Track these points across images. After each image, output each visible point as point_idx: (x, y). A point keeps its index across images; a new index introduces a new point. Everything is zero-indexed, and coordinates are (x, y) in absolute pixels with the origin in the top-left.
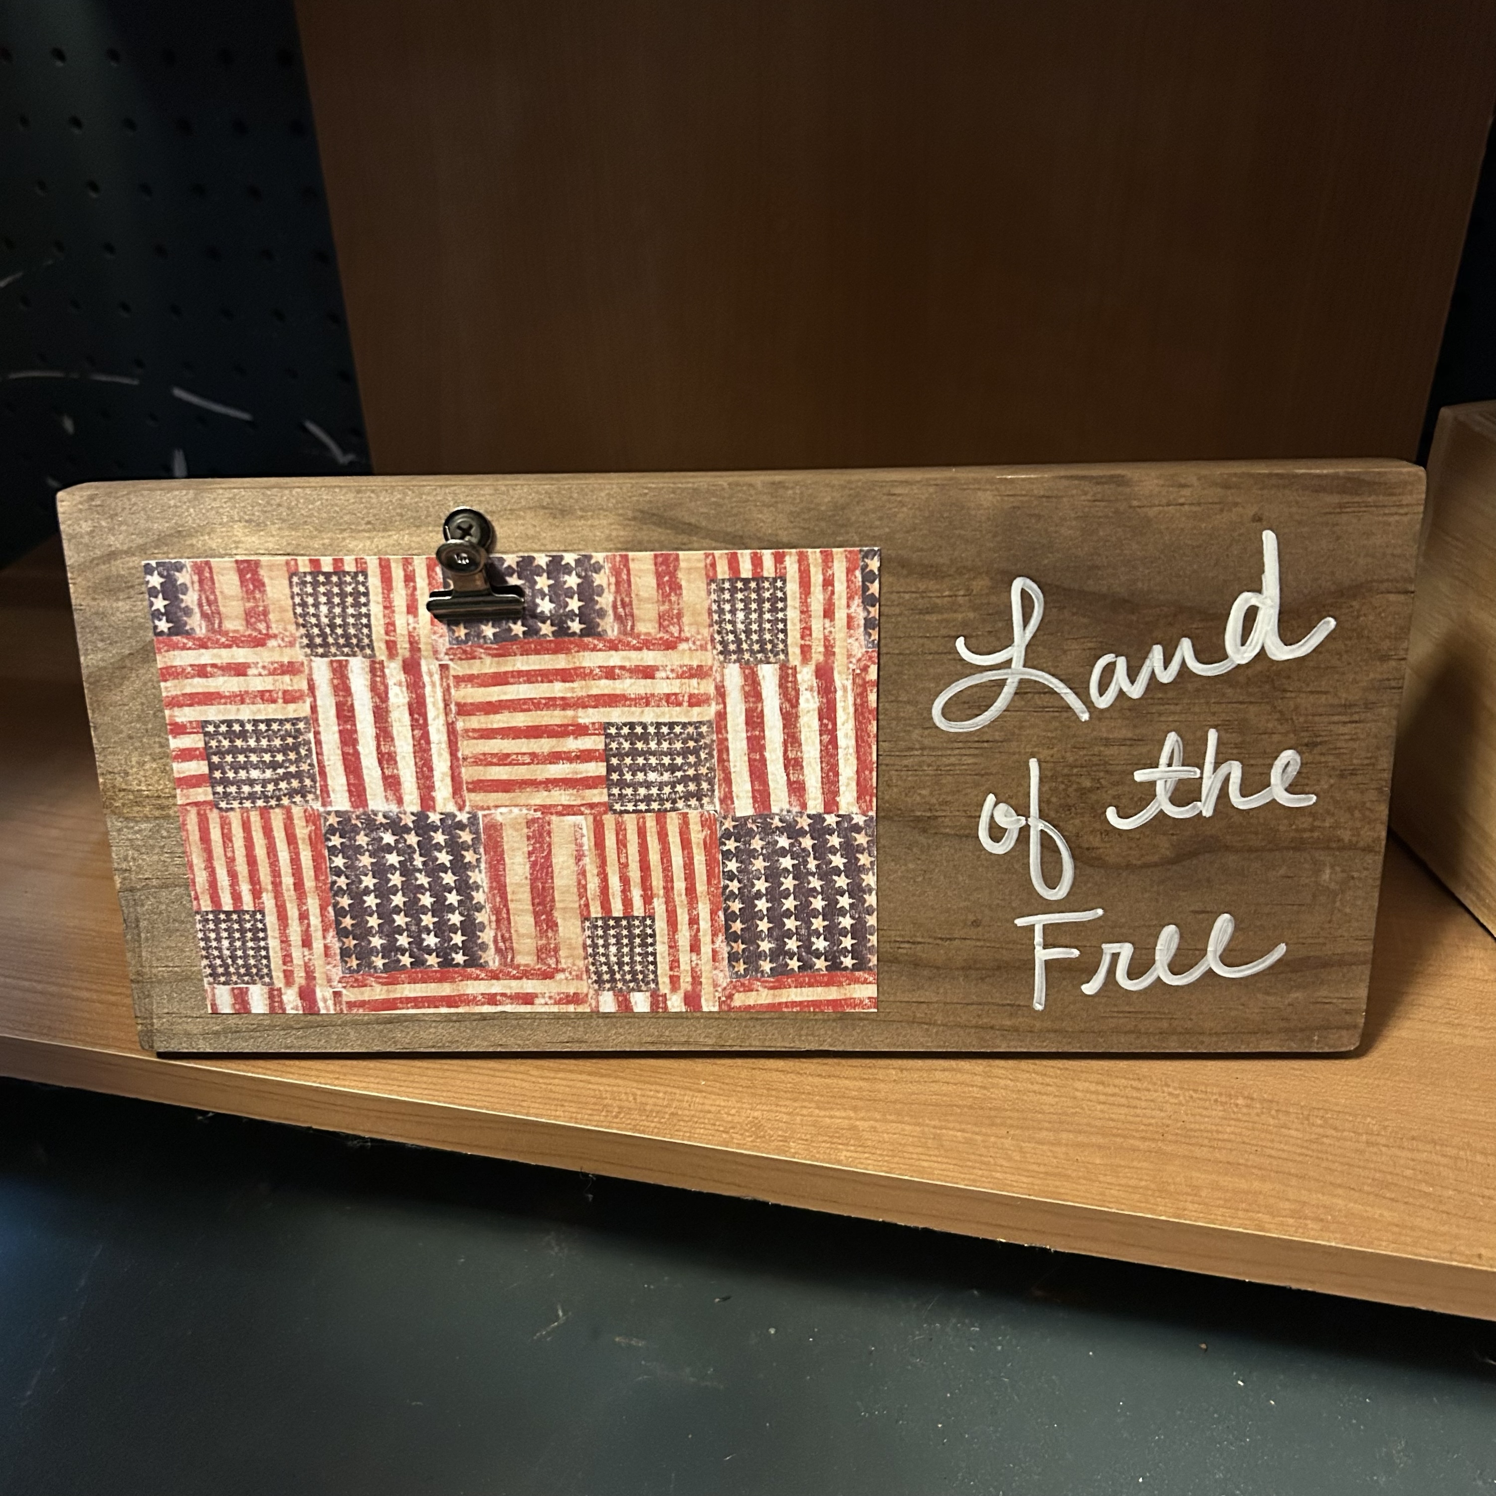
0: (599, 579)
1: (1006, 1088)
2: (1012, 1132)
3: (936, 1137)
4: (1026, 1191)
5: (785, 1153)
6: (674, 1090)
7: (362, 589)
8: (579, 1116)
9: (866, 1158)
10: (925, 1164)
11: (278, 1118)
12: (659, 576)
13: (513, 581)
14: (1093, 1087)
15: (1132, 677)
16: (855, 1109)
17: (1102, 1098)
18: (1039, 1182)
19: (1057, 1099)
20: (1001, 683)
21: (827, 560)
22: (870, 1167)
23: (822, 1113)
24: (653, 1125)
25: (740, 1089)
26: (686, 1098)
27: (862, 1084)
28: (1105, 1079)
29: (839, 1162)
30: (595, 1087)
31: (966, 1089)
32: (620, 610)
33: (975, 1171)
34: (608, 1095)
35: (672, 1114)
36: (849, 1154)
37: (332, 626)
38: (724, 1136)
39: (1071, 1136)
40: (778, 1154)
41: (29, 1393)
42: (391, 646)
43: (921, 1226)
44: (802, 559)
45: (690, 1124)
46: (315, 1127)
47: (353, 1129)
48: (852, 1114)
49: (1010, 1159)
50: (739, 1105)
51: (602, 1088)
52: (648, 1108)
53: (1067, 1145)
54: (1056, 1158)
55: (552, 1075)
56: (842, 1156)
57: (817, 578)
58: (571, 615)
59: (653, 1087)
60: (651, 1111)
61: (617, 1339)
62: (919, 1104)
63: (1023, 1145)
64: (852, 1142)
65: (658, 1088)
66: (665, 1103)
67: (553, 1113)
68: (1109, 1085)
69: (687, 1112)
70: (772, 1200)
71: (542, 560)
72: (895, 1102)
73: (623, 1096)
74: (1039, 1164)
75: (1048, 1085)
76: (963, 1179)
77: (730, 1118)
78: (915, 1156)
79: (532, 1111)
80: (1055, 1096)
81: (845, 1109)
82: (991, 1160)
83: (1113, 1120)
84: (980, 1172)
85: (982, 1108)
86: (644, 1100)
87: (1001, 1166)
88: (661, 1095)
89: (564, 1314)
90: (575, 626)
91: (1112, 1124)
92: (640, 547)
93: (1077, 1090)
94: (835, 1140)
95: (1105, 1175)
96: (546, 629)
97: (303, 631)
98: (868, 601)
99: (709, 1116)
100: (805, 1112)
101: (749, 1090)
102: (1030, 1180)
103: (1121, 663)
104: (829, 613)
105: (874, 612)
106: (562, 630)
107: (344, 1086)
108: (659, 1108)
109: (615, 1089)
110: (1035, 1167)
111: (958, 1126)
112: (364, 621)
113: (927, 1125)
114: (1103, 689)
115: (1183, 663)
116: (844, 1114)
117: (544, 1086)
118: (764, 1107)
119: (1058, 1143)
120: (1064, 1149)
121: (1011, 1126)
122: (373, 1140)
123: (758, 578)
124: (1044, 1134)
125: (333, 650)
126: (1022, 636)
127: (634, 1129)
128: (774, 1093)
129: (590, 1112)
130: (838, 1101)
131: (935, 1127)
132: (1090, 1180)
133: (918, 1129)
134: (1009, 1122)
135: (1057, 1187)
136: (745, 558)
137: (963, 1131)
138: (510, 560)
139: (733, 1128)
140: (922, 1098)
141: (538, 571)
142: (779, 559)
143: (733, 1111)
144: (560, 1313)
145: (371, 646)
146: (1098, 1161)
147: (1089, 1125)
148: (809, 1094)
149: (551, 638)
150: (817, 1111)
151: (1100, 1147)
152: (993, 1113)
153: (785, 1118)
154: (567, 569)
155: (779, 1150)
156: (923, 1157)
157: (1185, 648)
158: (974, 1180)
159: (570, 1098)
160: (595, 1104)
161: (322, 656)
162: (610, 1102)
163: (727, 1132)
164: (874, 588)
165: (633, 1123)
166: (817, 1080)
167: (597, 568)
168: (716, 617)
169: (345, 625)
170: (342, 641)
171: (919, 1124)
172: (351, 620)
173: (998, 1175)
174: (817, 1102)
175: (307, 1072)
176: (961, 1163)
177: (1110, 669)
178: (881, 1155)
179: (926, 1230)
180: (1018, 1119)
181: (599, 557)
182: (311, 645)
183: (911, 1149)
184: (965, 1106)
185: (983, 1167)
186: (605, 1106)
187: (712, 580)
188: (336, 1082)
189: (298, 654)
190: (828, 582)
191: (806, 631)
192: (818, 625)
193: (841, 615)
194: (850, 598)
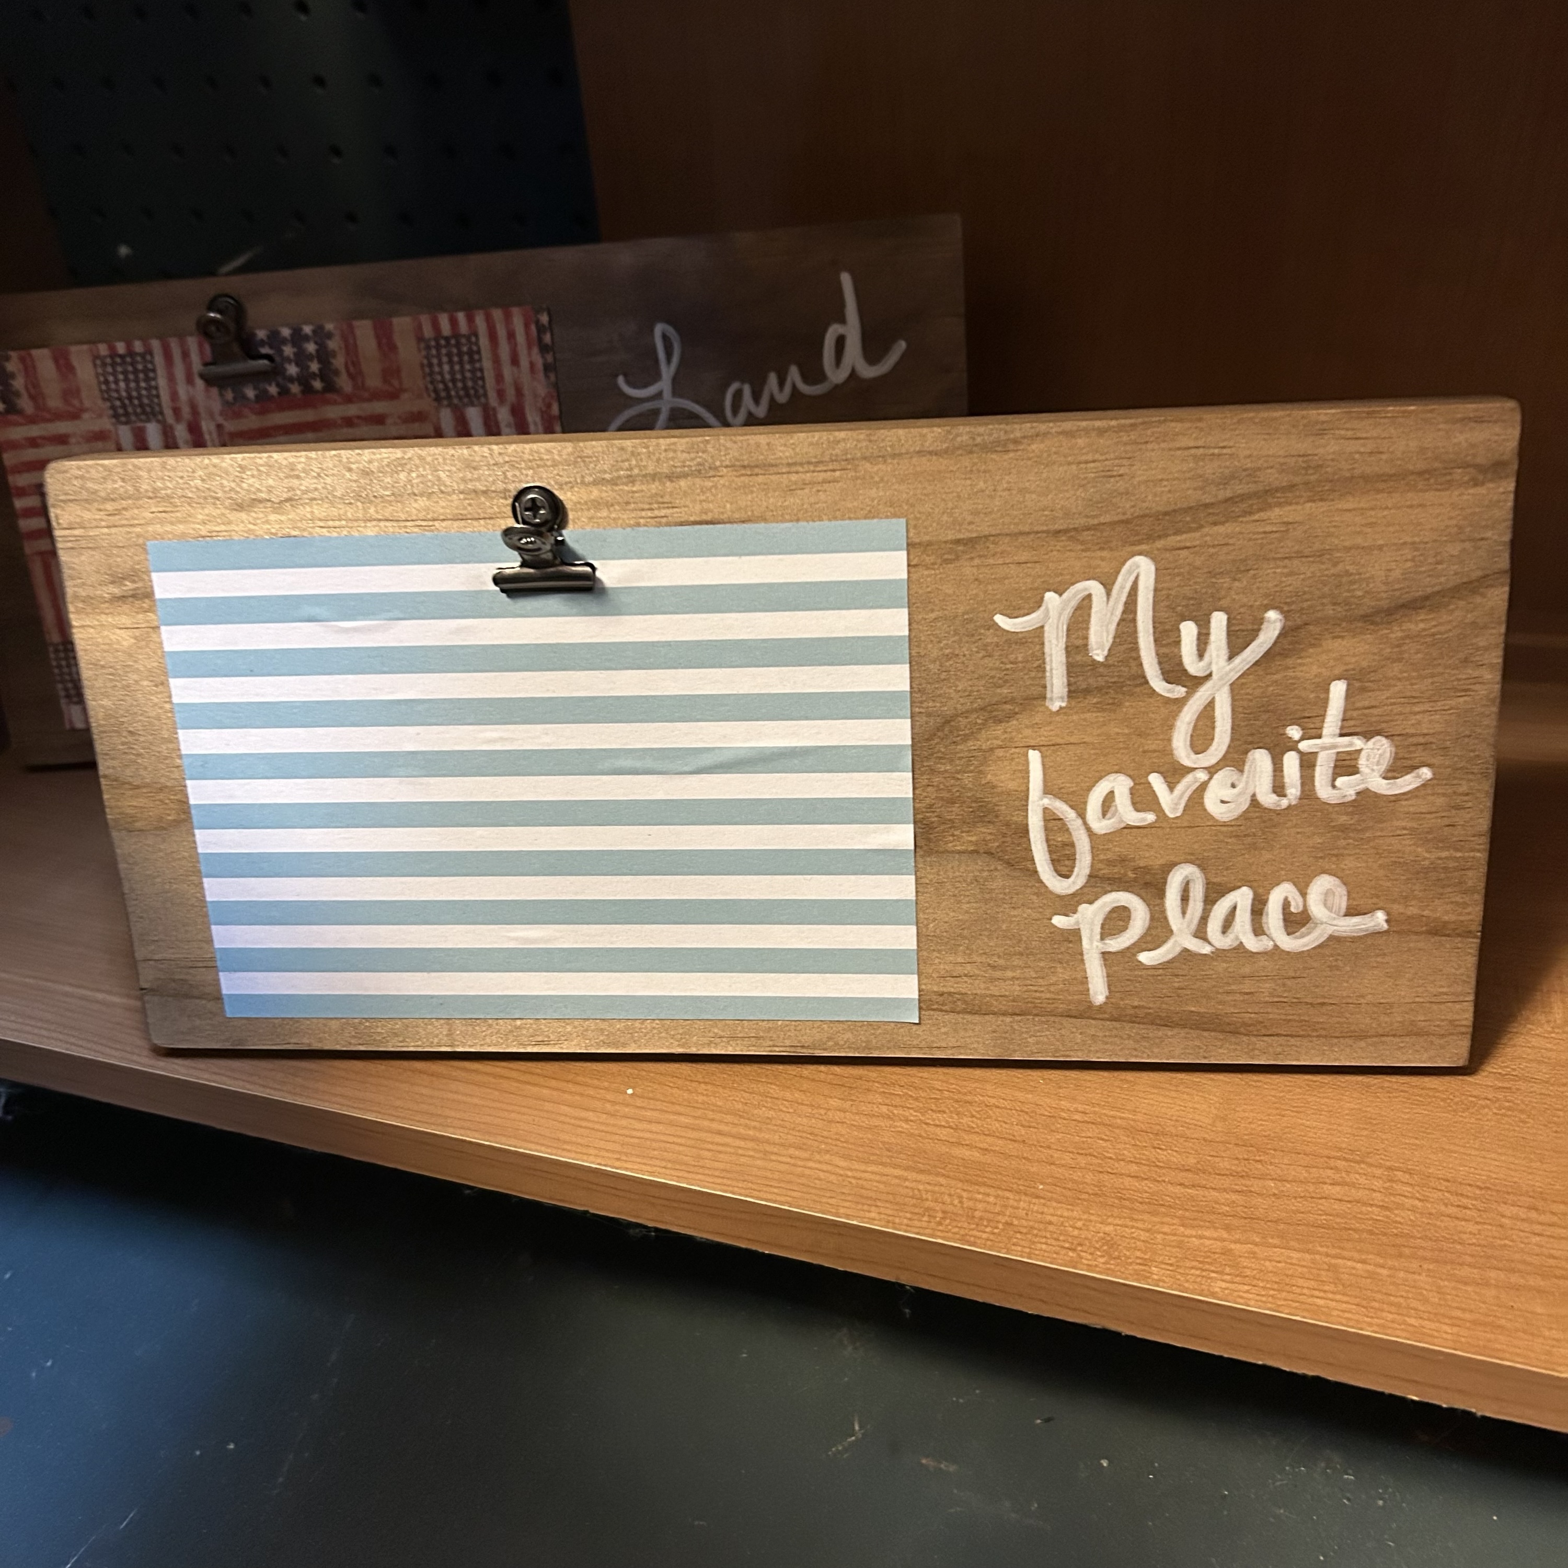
0: (332, 344)
1: (1413, 1209)
2: (1425, 1266)
3: (1332, 1268)
4: (1450, 1344)
5: (1145, 1279)
6: (1007, 1194)
7: (150, 366)
8: (897, 1220)
9: (1247, 1292)
10: (1320, 1302)
11: (551, 1199)
12: (378, 337)
13: (265, 350)
14: (1522, 1213)
15: (756, 398)
16: (1227, 1228)
17: (1538, 1228)
18: (1464, 1332)
19: (1479, 1227)
20: (657, 411)
21: (508, 317)
22: (1252, 1303)
23: (1188, 1232)
24: (985, 1236)
25: (1086, 1196)
26: (1022, 1204)
27: (1234, 1197)
28: (1540, 1204)
29: (1213, 1295)
30: (913, 1185)
31: (1364, 1209)
32: (352, 369)
33: (1384, 1314)
34: (929, 1196)
35: (1007, 1223)
36: (1224, 1285)
37: (130, 398)
38: (1071, 1254)
39: (1502, 1275)
40: (1138, 1281)
41: (281, 1480)
42: (177, 411)
43: (1311, 1373)
44: (489, 319)
45: (1029, 1236)
46: (592, 1211)
47: (635, 1217)
48: (1225, 1235)
49: (1426, 1301)
50: (1085, 1217)
51: (921, 1187)
52: (977, 1214)
53: (1497, 1286)
54: (1484, 1303)
55: (863, 1167)
56: (1218, 1286)
57: (502, 333)
58: (314, 376)
59: (982, 1190)
60: (981, 1219)
61: (924, 1461)
62: (1307, 1225)
63: (1442, 1283)
64: (1227, 1270)
65: (988, 1190)
66: (997, 1209)
67: (867, 1215)
68: (1544, 1212)
69: (1024, 1223)
70: (1126, 1331)
71: (286, 332)
72: (1276, 1222)
73: (947, 1198)
74: (1464, 1310)
75: (1466, 1208)
76: (1370, 1324)
77: (1076, 1232)
78: (1305, 1291)
79: (842, 1211)
80: (1477, 1223)
81: (1216, 1228)
82: (1402, 1300)
83: (1554, 1258)
84: (1390, 1317)
85: (1385, 1234)
86: (971, 1204)
87: (1415, 1309)
88: (991, 1199)
89: (861, 1427)
90: (317, 384)
91: (1552, 1262)
92: (361, 316)
93: (1503, 1216)
94: (1207, 1267)
95: (1551, 1329)
96: (295, 388)
97: (108, 404)
98: (543, 349)
99: (1051, 1228)
100: (1166, 1229)
101: (1097, 1200)
102: (1455, 1330)
103: (747, 390)
104: (515, 361)
105: (550, 358)
106: (307, 389)
107: (626, 1169)
108: (991, 1216)
109: (937, 1188)
110: (1459, 1313)
111: (1356, 1255)
112: (154, 392)
113: (1318, 1253)
114: (735, 410)
115: (794, 387)
116: (1215, 1235)
117: (854, 1181)
118: (1117, 1221)
119: (1487, 1284)
120: (1493, 1292)
121: (1425, 1259)
122: (657, 1230)
123: (456, 335)
124: (1465, 1272)
125: (133, 418)
126: (667, 372)
127: (963, 1240)
128: (1127, 1203)
129: (908, 1215)
130: (1206, 1217)
131: (1327, 1255)
132: (1532, 1334)
133: (1307, 1256)
134: (1421, 1253)
135: (1489, 1341)
136: (444, 321)
137: (1363, 1262)
138: (261, 334)
139: (1080, 1245)
140: (1311, 1218)
141: (284, 341)
142: (470, 319)
143: (1079, 1224)
144: (857, 1428)
145: (161, 413)
146: (1539, 1310)
147: (1524, 1262)
148: (1170, 1206)
149: (300, 396)
150: (1182, 1229)
151: (1540, 1291)
152: (1399, 1241)
153: (1144, 1235)
154: (306, 338)
155: (1138, 1275)
156: (1317, 1293)
157: (794, 373)
158: (1383, 1326)
159: (884, 1197)
160: (914, 1206)
161: (126, 423)
162: (932, 1204)
163: (1074, 1250)
164: (547, 338)
165: (962, 1232)
166: (1178, 1190)
167: (329, 336)
168: (427, 370)
169: (139, 397)
170: (139, 410)
171: (1308, 1251)
172: (144, 392)
173: (1412, 1321)
174: (1181, 1218)
175: (584, 1151)
176: (1364, 1303)
177: (738, 395)
178: (1264, 1288)
179: (1317, 1379)
180: (1432, 1250)
181: (329, 326)
182: (116, 416)
183: (1301, 1282)
184: (1363, 1231)
185: (1393, 1309)
186: (928, 1209)
187: (420, 339)
188: (617, 1164)
189: (106, 423)
190: (511, 336)
191: (499, 378)
192: (508, 371)
193: (524, 362)
194: (529, 347)
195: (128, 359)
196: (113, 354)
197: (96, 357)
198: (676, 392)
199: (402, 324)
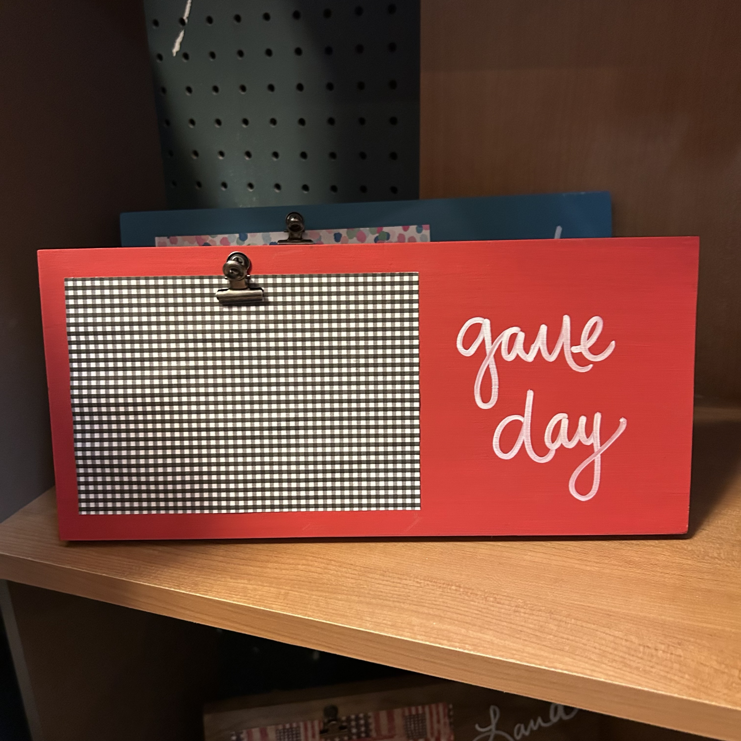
0: (370, 720)
7: (298, 732)
12: (388, 717)
13: (345, 724)
15: (526, 729)
20: (489, 736)
21: (437, 707)
32: (377, 729)
44: (430, 708)
57: (434, 713)
58: (362, 732)
71: (353, 717)
90: (363, 735)
92: (382, 709)
96: (354, 737)
98: (450, 717)
103: (522, 726)
104: (439, 722)
105: (452, 720)
106: (359, 737)
114: (518, 734)
115: (540, 724)
123: (417, 714)
126: (494, 721)
136: (413, 710)
138: (344, 718)
141: (352, 720)
142: (423, 709)
154: (361, 719)
157: (540, 720)
164: (451, 713)
167: (370, 717)
168: (405, 727)
177: (519, 728)
181: (370, 714)
187: (404, 716)
190: (438, 713)
191: (432, 728)
192: (436, 726)
193: (442, 721)
194: (444, 717)
195: (290, 730)
196: (284, 729)
197: (277, 730)
198: (497, 728)
199: (398, 712)
